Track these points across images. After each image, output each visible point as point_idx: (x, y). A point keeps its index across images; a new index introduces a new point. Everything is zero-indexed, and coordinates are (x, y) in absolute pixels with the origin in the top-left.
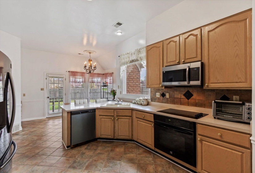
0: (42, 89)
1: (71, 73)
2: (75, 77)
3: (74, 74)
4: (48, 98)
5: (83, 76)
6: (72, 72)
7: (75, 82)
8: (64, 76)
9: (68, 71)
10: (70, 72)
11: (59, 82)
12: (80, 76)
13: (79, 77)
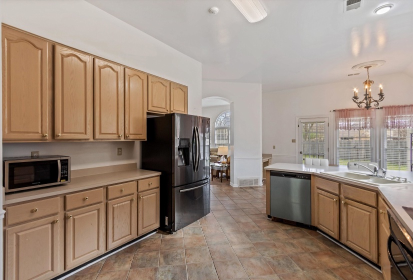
0: (294, 141)
1: (338, 113)
2: (346, 119)
3: (344, 113)
4: (301, 153)
5: (366, 116)
6: (340, 111)
7: (349, 128)
8: (326, 120)
9: (332, 110)
10: (336, 112)
11: (317, 130)
12: (359, 116)
13: (355, 118)
